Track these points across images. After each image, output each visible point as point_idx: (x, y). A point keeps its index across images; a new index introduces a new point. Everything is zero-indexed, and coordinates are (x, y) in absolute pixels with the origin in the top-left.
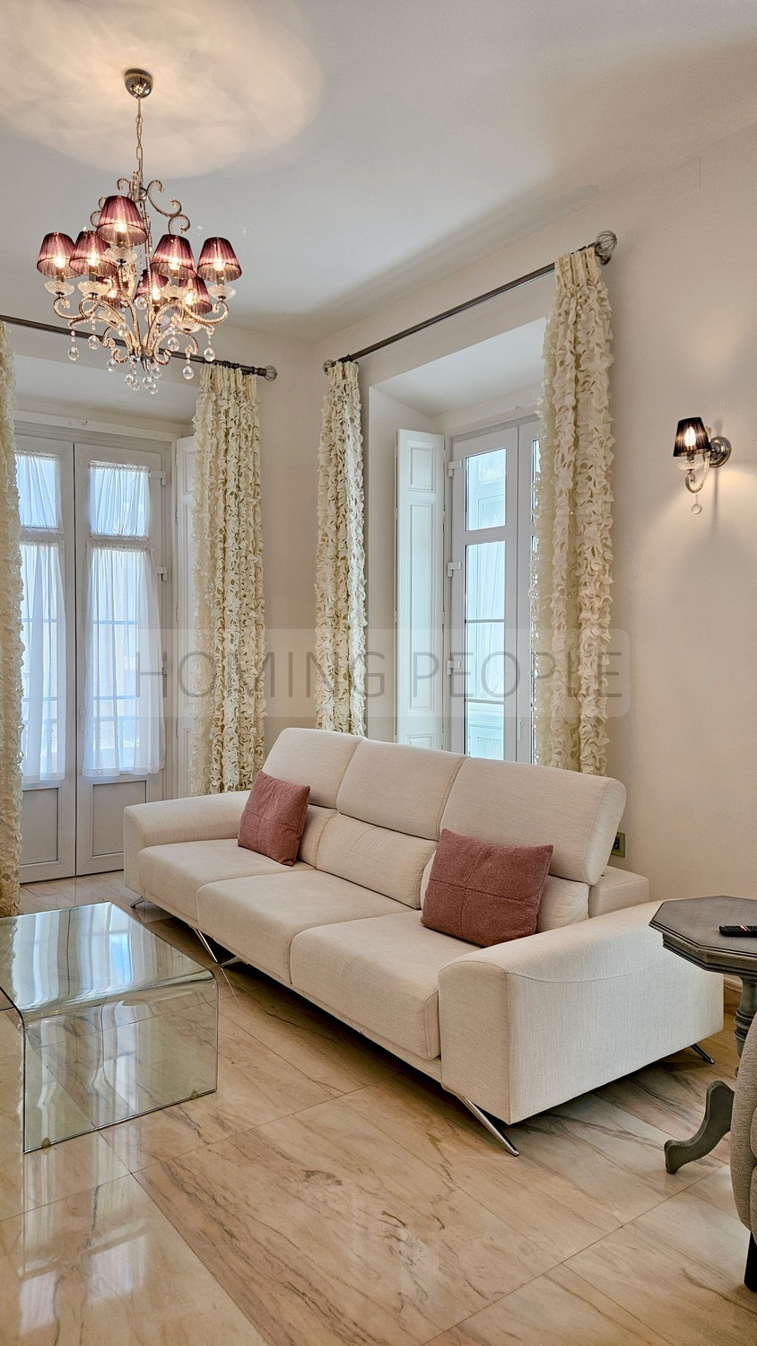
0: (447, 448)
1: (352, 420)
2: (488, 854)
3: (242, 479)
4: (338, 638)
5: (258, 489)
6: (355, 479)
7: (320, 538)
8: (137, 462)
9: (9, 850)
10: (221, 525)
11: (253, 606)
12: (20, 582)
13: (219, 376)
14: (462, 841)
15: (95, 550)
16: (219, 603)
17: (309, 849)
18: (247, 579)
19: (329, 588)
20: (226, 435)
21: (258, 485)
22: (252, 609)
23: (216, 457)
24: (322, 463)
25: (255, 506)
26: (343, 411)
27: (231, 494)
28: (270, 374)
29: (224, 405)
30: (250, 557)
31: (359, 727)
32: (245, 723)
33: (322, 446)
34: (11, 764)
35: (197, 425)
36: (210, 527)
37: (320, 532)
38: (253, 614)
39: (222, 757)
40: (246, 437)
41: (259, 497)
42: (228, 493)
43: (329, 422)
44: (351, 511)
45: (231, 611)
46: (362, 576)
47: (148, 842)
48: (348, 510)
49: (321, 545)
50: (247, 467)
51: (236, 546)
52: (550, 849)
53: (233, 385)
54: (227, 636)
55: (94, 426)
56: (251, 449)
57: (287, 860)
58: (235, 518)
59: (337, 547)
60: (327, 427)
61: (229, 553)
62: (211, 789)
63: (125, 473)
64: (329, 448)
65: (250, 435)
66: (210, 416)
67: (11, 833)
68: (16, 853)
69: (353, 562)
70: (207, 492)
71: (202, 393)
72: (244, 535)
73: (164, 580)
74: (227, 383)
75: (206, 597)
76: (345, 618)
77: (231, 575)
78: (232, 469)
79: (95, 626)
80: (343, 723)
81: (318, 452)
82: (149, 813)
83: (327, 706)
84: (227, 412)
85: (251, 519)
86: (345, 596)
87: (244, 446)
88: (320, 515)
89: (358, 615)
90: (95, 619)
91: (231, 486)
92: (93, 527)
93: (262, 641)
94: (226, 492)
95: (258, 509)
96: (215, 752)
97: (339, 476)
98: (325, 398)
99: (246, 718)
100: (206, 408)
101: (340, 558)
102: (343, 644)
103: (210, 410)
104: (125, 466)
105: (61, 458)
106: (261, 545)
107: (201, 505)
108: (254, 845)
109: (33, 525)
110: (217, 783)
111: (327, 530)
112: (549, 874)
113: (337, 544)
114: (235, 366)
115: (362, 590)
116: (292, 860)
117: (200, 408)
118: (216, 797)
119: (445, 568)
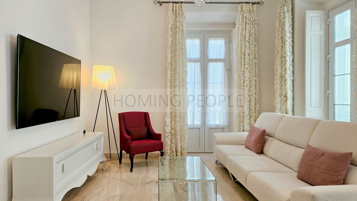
0: (327, 14)
1: (288, 11)
2: (323, 154)
3: (251, 37)
4: (282, 84)
5: (256, 39)
6: (289, 30)
7: (276, 51)
8: (221, 37)
9: (184, 142)
10: (243, 51)
11: (254, 75)
12: (187, 72)
13: (244, 7)
14: (314, 149)
15: (209, 63)
16: (243, 75)
17: (265, 150)
18: (252, 67)
19: (279, 67)
20: (246, 24)
21: (256, 38)
22: (254, 76)
23: (242, 31)
24: (277, 27)
25: (255, 44)
26: (284, 8)
27: (247, 41)
28: (261, 3)
29: (245, 15)
30: (253, 60)
31: (290, 113)
32: (252, 112)
33: (277, 22)
34: (184, 119)
35: (237, 23)
36: (241, 52)
37: (276, 50)
38: (254, 78)
39: (244, 121)
40: (252, 24)
41: (257, 42)
42: (246, 41)
43: (280, 13)
44: (287, 41)
45: (246, 77)
46: (291, 63)
47: (218, 143)
48: (286, 41)
49: (277, 54)
50: (252, 33)
51: (249, 57)
52: (351, 154)
53: (248, 9)
54: (245, 85)
55: (209, 29)
56: (254, 27)
57: (258, 153)
58: (248, 49)
59: (282, 54)
60: (279, 15)
61: (246, 59)
62: (241, 131)
63: (218, 40)
64: (280, 22)
65: (254, 23)
66: (241, 19)
67: (184, 138)
68: (186, 143)
69: (288, 58)
70: (239, 42)
71: (238, 13)
72: (251, 54)
73: (229, 70)
74: (246, 8)
75: (239, 73)
76: (285, 77)
77: (247, 66)
78: (247, 34)
79: (209, 84)
80: (284, 112)
81: (276, 24)
82: (219, 136)
83: (278, 106)
84: (246, 17)
85: (254, 49)
86: (285, 70)
87: (251, 27)
88: (276, 44)
89: (290, 75)
90: (209, 82)
91: (247, 39)
92: (209, 57)
93: (257, 86)
94: (245, 41)
95: (256, 45)
96: (242, 120)
97: (283, 31)
98: (279, 6)
99: (252, 110)
100: (239, 17)
101: (283, 57)
102: (284, 86)
103: (241, 17)
104: (218, 39)
105: (201, 39)
106: (257, 56)
107: (238, 46)
108: (249, 147)
109: (193, 58)
110: (242, 129)
111: (278, 49)
112: (350, 164)
113: (282, 53)
114: (249, 3)
115: (291, 67)
116: (259, 153)
117: (238, 17)
118: (242, 133)
119: (326, 57)
